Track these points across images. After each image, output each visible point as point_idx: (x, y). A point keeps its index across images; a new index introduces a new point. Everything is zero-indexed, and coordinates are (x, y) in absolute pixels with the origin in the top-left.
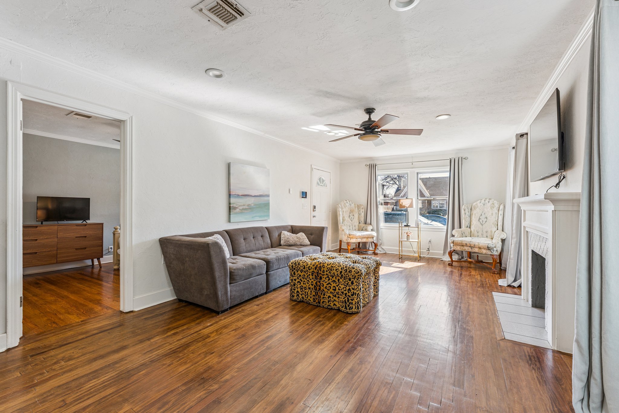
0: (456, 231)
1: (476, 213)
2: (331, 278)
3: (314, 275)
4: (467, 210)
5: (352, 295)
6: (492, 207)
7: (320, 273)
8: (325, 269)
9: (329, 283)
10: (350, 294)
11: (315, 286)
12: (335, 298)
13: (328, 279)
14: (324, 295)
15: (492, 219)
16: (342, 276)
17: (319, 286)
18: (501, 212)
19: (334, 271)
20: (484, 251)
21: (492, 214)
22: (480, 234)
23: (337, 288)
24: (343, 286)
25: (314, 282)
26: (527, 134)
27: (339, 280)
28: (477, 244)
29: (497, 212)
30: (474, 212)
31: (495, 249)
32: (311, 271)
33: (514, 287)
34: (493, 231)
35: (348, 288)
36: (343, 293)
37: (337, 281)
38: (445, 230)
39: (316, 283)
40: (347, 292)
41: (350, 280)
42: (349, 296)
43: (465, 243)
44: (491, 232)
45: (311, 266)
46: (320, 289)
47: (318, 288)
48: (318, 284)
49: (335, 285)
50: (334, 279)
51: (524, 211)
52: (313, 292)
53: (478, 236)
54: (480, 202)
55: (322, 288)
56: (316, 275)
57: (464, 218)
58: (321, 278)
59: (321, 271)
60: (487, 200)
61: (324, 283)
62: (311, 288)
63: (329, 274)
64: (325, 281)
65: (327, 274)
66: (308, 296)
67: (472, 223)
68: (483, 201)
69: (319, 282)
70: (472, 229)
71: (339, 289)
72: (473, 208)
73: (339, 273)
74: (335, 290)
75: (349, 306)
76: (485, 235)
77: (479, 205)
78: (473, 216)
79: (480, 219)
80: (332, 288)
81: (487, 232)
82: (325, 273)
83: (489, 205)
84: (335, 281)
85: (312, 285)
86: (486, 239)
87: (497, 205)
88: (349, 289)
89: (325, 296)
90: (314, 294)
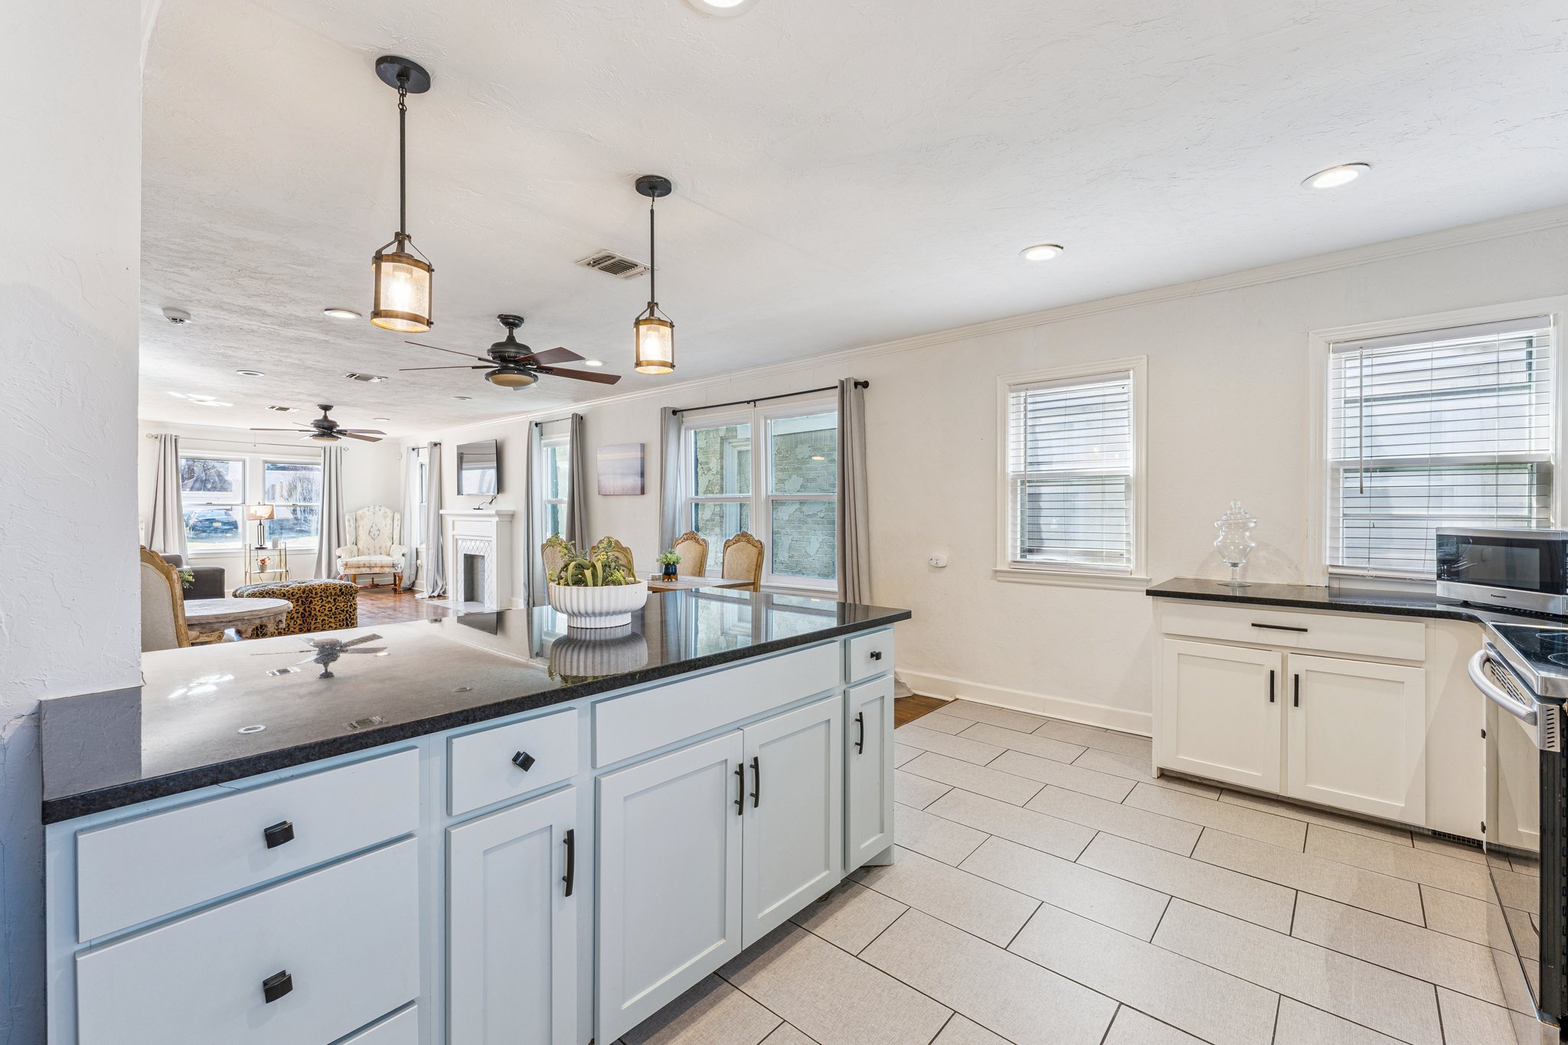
0: (343, 550)
1: (364, 526)
2: (324, 599)
3: (300, 602)
4: (352, 521)
5: (354, 611)
6: (385, 517)
7: (311, 597)
8: (319, 591)
9: (323, 606)
10: (351, 610)
11: (302, 613)
12: (330, 620)
13: (320, 601)
14: (316, 619)
15: (387, 532)
16: (342, 593)
17: (309, 611)
18: (397, 523)
19: (331, 590)
20: (387, 570)
21: (386, 525)
22: (372, 551)
23: (334, 608)
24: (342, 605)
25: (301, 610)
26: (440, 444)
27: (335, 600)
28: (378, 562)
29: (391, 522)
30: (361, 523)
31: (399, 566)
32: (296, 597)
33: (434, 597)
34: (388, 547)
35: (349, 604)
36: (343, 611)
37: (332, 601)
38: (317, 551)
39: (304, 610)
40: (348, 608)
41: (351, 596)
42: (351, 612)
43: (362, 563)
44: (386, 547)
45: (296, 591)
46: (310, 615)
47: (307, 614)
48: (307, 609)
49: (330, 605)
50: (329, 599)
51: (453, 522)
52: (298, 621)
53: (369, 554)
54: (368, 510)
55: (313, 613)
56: (304, 600)
57: (349, 532)
58: (311, 602)
59: (312, 593)
60: (377, 509)
61: (316, 607)
62: (295, 618)
63: (325, 595)
64: (317, 604)
65: (321, 596)
66: (289, 629)
67: (359, 538)
68: (371, 508)
69: (309, 607)
70: (360, 544)
71: (336, 608)
72: (358, 517)
73: (338, 591)
74: (331, 611)
75: (350, 622)
76: (378, 552)
77: (367, 513)
78: (361, 528)
79: (370, 532)
80: (327, 609)
81: (380, 548)
82: (318, 596)
83: (380, 513)
84: (329, 602)
85: (298, 613)
86: (380, 556)
87: (390, 515)
88: (351, 605)
89: (318, 620)
90: (301, 622)
